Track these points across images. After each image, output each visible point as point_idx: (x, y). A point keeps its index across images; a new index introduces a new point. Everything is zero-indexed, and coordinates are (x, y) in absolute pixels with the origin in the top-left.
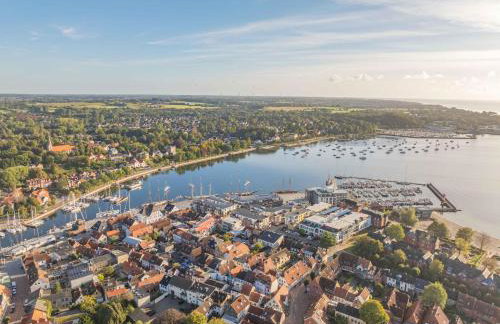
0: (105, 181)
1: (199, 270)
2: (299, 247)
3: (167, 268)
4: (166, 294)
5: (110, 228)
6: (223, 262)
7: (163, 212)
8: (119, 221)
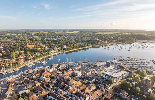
0: (41, 57)
1: (62, 91)
2: (100, 83)
3: (51, 89)
4: (49, 99)
5: (38, 73)
6: (71, 88)
7: (56, 68)
8: (41, 71)
